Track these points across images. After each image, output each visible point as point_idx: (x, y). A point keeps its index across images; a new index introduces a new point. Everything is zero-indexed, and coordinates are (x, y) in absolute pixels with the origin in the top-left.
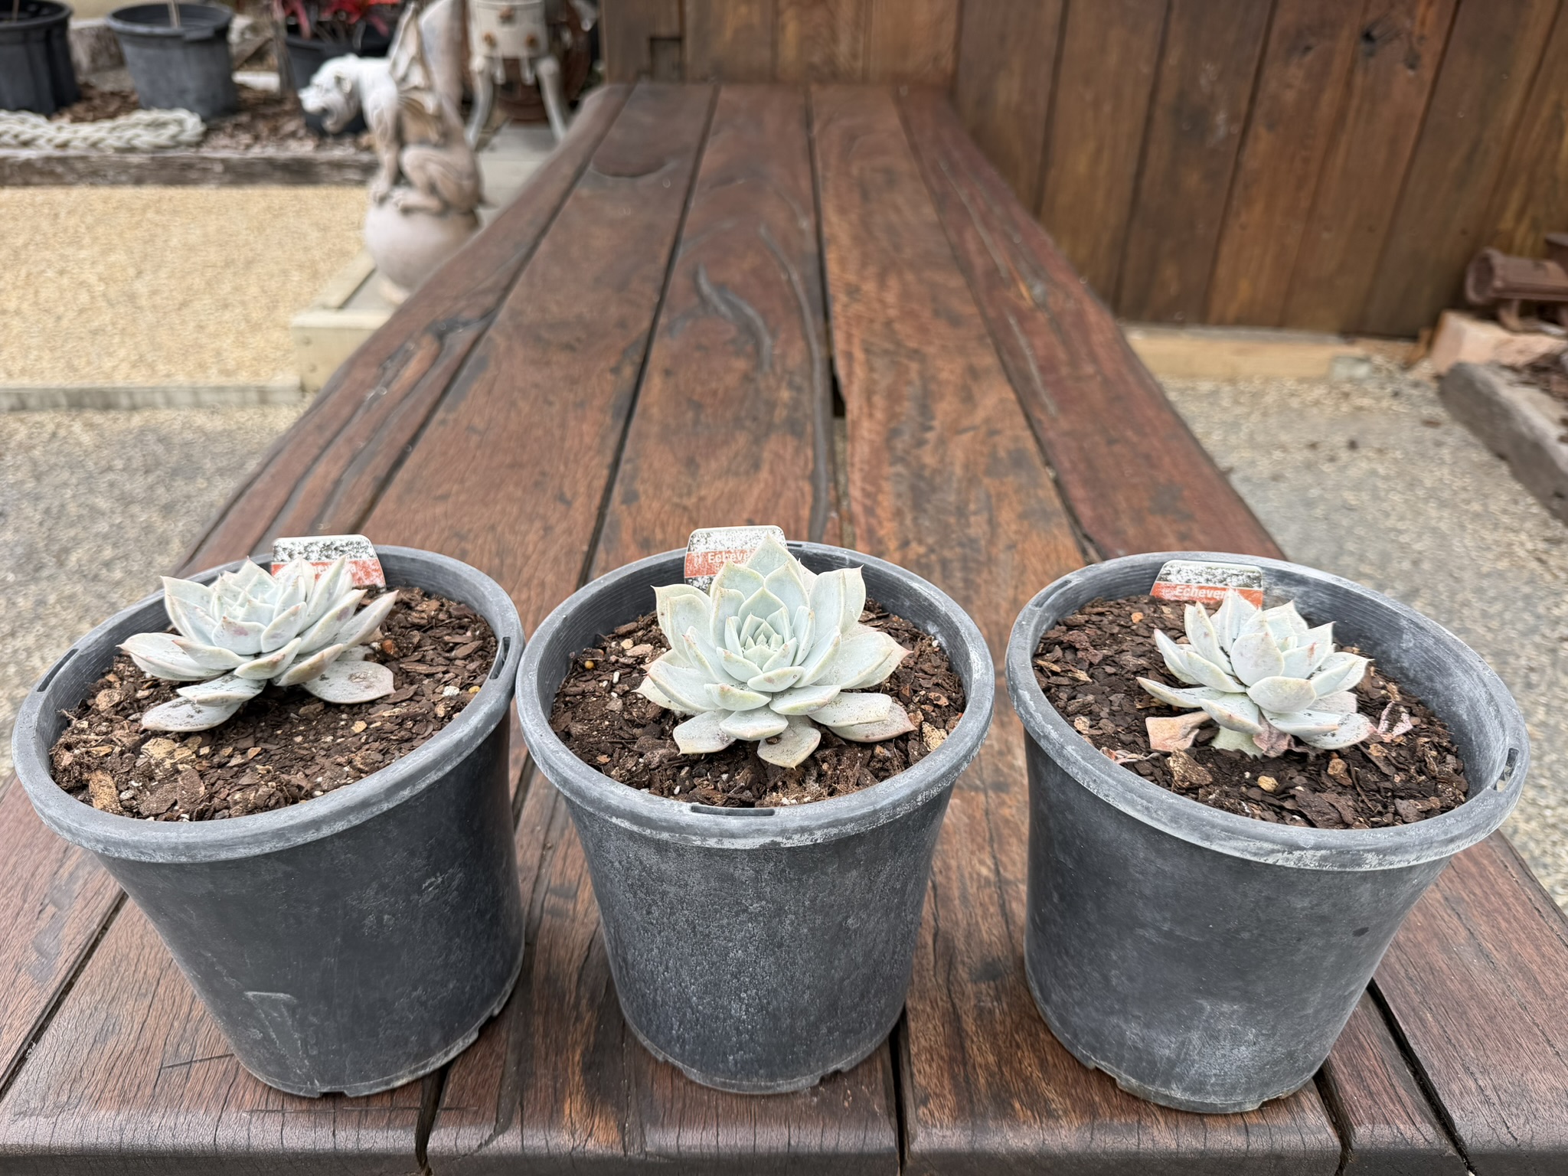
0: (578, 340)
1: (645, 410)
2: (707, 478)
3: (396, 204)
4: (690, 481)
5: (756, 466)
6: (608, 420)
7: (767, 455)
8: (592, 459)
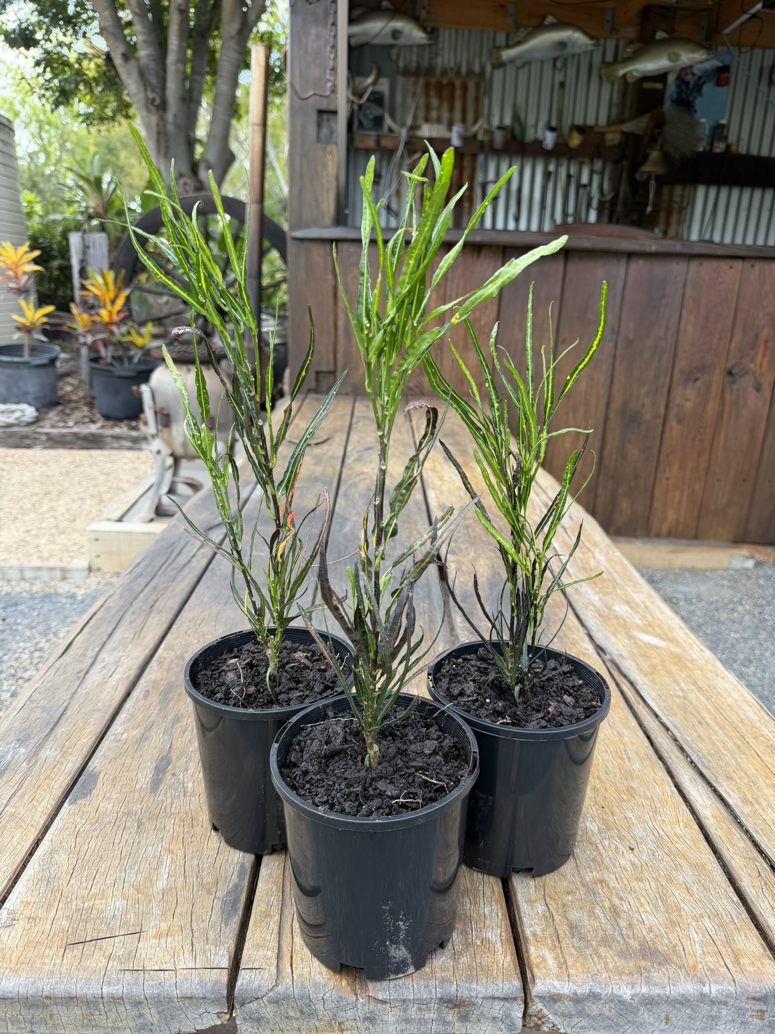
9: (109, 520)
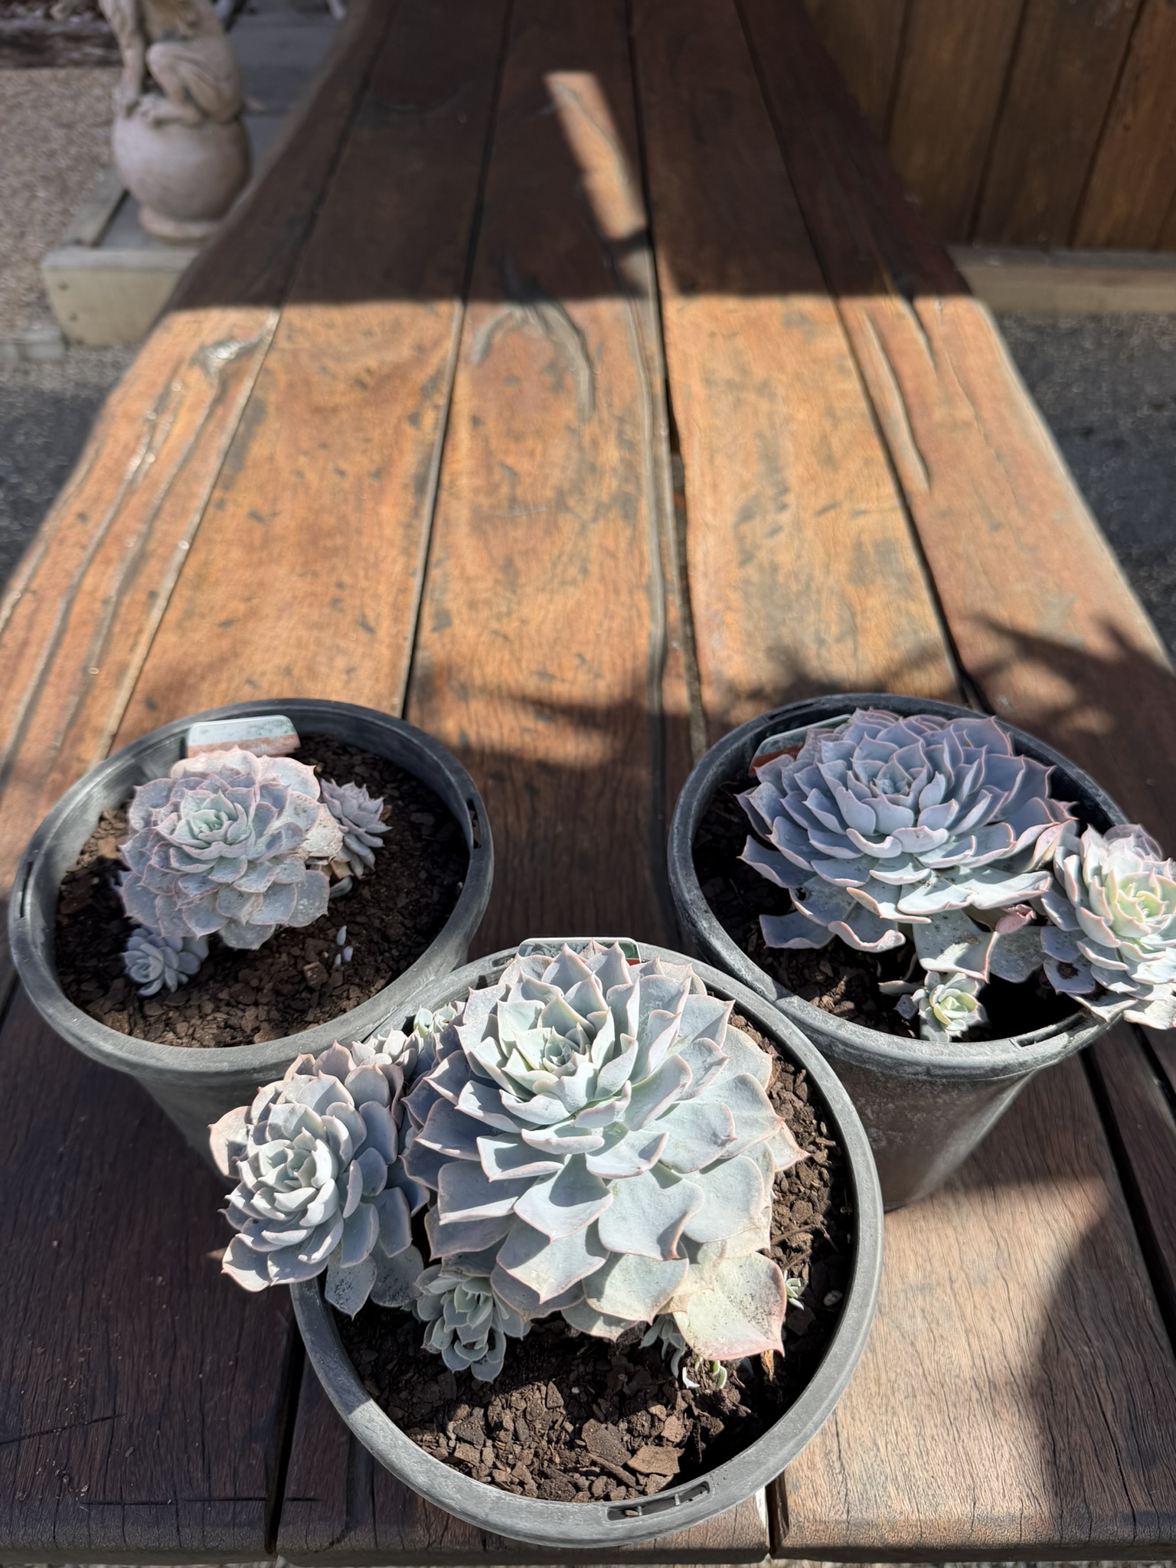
0: (369, 371)
1: (452, 482)
2: (528, 590)
3: (145, 114)
4: (509, 595)
5: (585, 571)
6: (411, 501)
7: (594, 553)
8: (394, 561)
9: (78, 243)
